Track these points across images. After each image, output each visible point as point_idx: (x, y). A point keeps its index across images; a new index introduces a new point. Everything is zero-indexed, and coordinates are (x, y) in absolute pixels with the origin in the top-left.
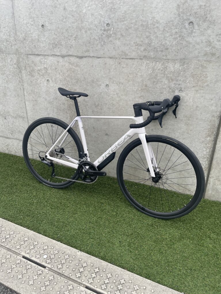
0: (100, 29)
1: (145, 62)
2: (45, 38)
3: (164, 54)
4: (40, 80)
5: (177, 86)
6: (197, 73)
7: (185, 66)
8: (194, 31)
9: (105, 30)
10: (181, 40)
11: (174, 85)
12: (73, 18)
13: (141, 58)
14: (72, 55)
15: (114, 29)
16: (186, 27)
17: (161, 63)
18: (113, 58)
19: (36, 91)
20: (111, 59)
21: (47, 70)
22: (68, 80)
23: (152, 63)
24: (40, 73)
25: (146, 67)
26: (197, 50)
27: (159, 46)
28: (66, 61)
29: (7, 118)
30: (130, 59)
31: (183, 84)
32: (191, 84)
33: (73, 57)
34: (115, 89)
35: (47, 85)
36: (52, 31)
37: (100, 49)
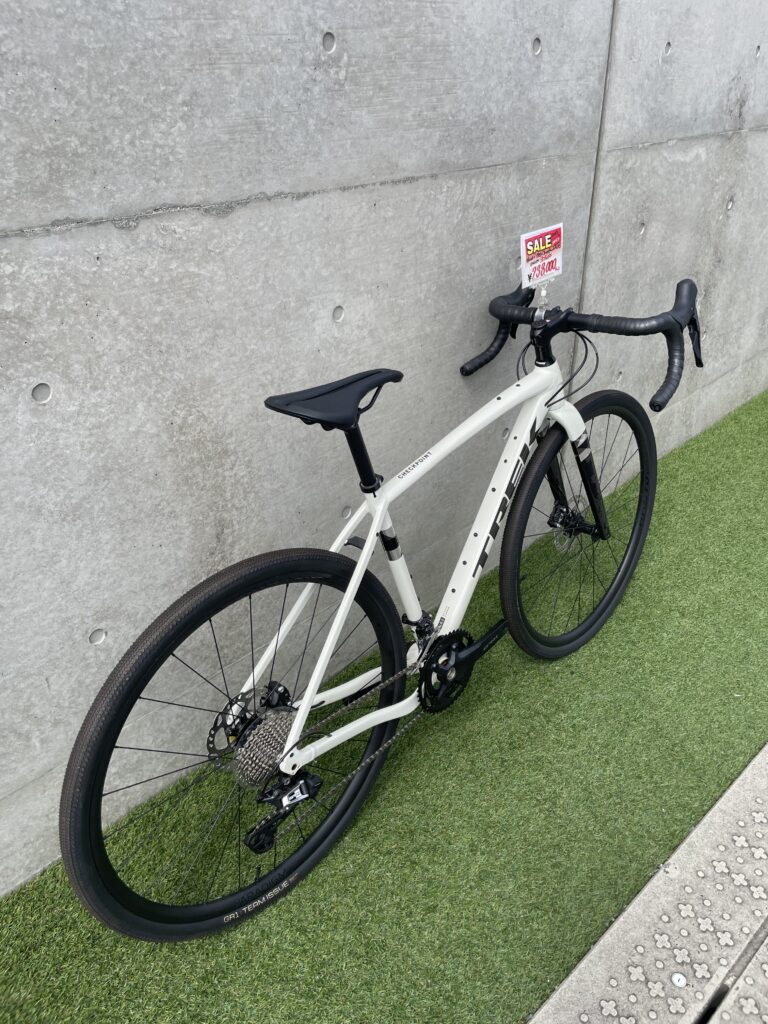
3: (486, 149)
7: (527, 179)
8: (543, 66)
9: (317, 65)
13: (435, 171)
16: (529, 55)
18: (351, 188)
20: (346, 193)
25: (446, 203)
26: (547, 126)
33: (186, 213)
34: (363, 315)
35: (36, 421)
36: (35, 69)
37: (305, 154)
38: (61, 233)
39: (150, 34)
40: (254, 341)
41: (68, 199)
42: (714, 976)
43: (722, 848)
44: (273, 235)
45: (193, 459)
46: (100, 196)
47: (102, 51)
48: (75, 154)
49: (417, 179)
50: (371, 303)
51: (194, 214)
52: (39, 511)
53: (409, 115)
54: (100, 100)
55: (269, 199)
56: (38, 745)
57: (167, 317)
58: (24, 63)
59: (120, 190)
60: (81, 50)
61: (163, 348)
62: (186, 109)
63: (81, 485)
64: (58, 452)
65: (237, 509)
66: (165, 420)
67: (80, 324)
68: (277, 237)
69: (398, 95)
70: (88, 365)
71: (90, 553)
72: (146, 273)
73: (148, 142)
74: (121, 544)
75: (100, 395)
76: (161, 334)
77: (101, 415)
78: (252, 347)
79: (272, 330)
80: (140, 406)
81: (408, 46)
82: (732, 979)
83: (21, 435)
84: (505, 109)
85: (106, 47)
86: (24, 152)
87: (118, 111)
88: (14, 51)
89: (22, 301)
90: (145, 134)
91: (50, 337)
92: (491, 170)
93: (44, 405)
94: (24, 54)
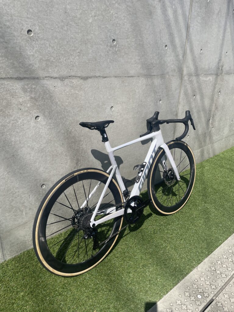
0: (107, 44)
1: (141, 78)
3: (152, 71)
4: (23, 120)
8: (167, 52)
14: (75, 76)
15: (119, 45)
16: (164, 50)
20: (116, 78)
24: (22, 108)
25: (141, 83)
28: (67, 84)
30: (131, 77)
31: (161, 95)
33: (76, 78)
34: (118, 110)
35: (35, 125)
36: (45, 41)
37: (106, 67)
38: (47, 79)
39: (72, 36)
40: (90, 112)
41: (49, 72)
42: (210, 296)
43: (214, 264)
44: (97, 86)
45: (72, 141)
46: (57, 72)
47: (61, 38)
48: (52, 62)
49: (134, 77)
50: (121, 107)
51: (79, 79)
52: (33, 149)
53: (133, 61)
54: (59, 49)
55: (97, 77)
56: (24, 214)
57: (70, 103)
58: (43, 39)
59: (61, 71)
60: (56, 38)
61: (68, 111)
62: (79, 54)
63: (44, 144)
64: (39, 134)
65: (82, 157)
66: (66, 130)
67: (49, 102)
68: (98, 87)
69: (130, 56)
70: (49, 113)
71: (44, 162)
72: (66, 92)
73: (69, 60)
74: (52, 161)
75: (51, 121)
76: (68, 107)
77: (51, 126)
78: (90, 114)
79: (95, 110)
80: (61, 125)
81: (133, 44)
82: (215, 297)
83: (31, 128)
84: (158, 62)
85: (62, 38)
86: (41, 60)
87: (63, 52)
88: (41, 36)
89: (36, 95)
90: (69, 59)
91: (41, 104)
92: (153, 76)
93: (38, 121)
94: (43, 37)
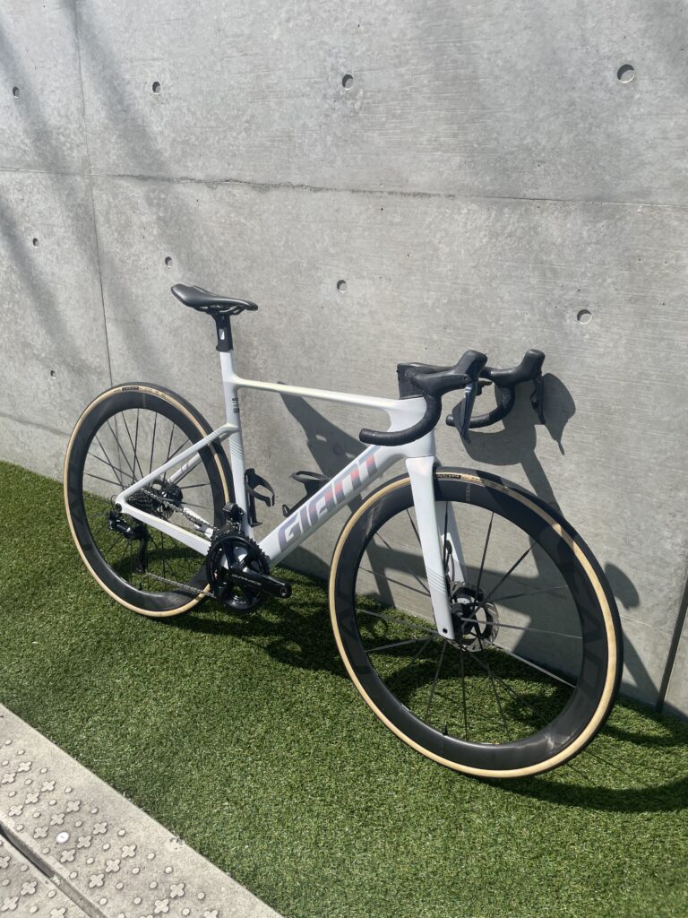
0: (323, 92)
1: (463, 206)
2: (163, 124)
3: (529, 180)
4: (147, 259)
5: (572, 293)
6: (646, 250)
7: (604, 222)
8: (637, 96)
9: (337, 98)
10: (591, 129)
11: (562, 292)
12: (243, 59)
13: (451, 193)
14: (239, 179)
15: (365, 92)
16: (608, 85)
17: (519, 212)
18: (360, 191)
19: (134, 290)
20: (355, 194)
21: (167, 226)
22: (226, 262)
23: (488, 209)
24: (146, 235)
25: (466, 224)
26: (647, 166)
27: (512, 153)
28: (221, 199)
29: (56, 371)
30: (415, 195)
31: (592, 289)
32: (622, 292)
33: (242, 186)
34: (364, 295)
35: (165, 274)
37: (322, 161)
38: (184, 184)
41: (188, 167)
42: (61, 866)
43: (200, 897)
46: (202, 168)
50: (373, 289)
55: (294, 187)
82: (57, 881)
86: (174, 141)
89: (166, 213)
91: (175, 235)
